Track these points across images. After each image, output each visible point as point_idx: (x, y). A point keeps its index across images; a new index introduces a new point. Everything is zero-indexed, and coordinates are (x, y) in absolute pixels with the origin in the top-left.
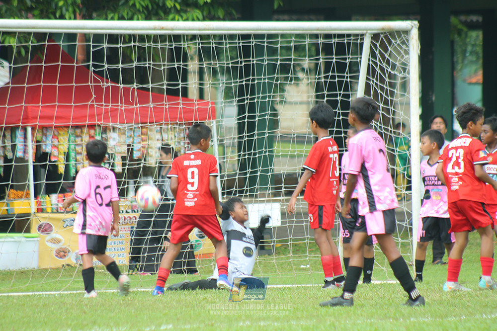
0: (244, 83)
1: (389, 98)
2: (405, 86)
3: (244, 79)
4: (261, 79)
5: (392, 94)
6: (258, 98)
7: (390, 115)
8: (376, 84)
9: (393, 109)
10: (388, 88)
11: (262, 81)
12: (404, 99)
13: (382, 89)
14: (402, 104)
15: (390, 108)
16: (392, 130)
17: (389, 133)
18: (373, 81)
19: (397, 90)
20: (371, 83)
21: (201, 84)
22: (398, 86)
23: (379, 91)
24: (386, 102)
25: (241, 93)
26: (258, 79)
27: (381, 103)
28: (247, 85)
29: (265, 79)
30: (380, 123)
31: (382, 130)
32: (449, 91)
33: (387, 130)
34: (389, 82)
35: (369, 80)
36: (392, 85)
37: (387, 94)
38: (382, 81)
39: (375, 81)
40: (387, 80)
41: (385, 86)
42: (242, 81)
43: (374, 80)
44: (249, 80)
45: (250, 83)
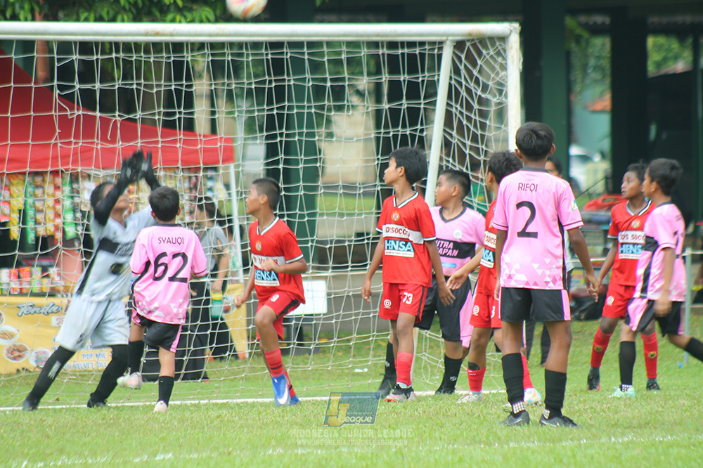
0: (275, 112)
1: (479, 132)
2: (501, 114)
3: (275, 106)
4: (303, 107)
5: (483, 126)
6: (301, 134)
7: (480, 156)
8: (461, 113)
9: (485, 149)
10: (478, 119)
11: (306, 111)
12: (501, 134)
13: (469, 119)
14: (497, 141)
15: (480, 146)
18: (456, 108)
19: (490, 121)
20: (454, 110)
21: (213, 113)
22: (492, 115)
23: (465, 122)
24: (475, 138)
25: (271, 126)
26: (298, 107)
27: (468, 139)
28: (280, 116)
29: (310, 107)
32: (564, 122)
34: (479, 110)
35: (451, 106)
36: (483, 114)
37: (475, 126)
38: (470, 108)
39: (459, 108)
40: (476, 106)
41: (473, 116)
42: (272, 109)
43: (458, 106)
44: (283, 108)
45: (286, 112)
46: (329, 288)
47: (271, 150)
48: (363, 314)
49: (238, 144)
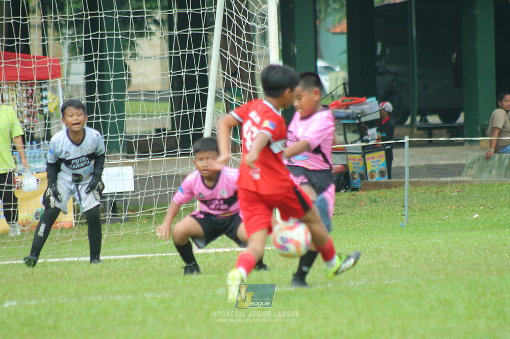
0: (91, 38)
1: (247, 52)
2: (264, 37)
3: (91, 34)
4: (112, 35)
5: (250, 47)
6: (111, 55)
7: (248, 70)
8: (233, 37)
9: (251, 64)
10: (246, 41)
11: (114, 37)
12: (264, 52)
13: (239, 41)
14: (261, 57)
15: (248, 62)
16: (251, 86)
17: (248, 90)
18: (229, 33)
19: (255, 43)
20: (228, 35)
21: (44, 40)
22: (257, 38)
23: (236, 44)
24: (244, 56)
25: (88, 50)
26: (108, 35)
27: (239, 57)
28: (95, 42)
29: (117, 35)
30: (238, 79)
31: (240, 86)
32: (312, 42)
33: (246, 86)
34: (246, 34)
35: (225, 32)
36: (250, 37)
37: (244, 47)
38: (239, 33)
39: (231, 33)
40: (244, 32)
41: (242, 39)
42: (89, 37)
43: (231, 32)
44: (97, 35)
45: (99, 38)
46: (135, 171)
47: (89, 68)
48: (162, 191)
49: (64, 64)
